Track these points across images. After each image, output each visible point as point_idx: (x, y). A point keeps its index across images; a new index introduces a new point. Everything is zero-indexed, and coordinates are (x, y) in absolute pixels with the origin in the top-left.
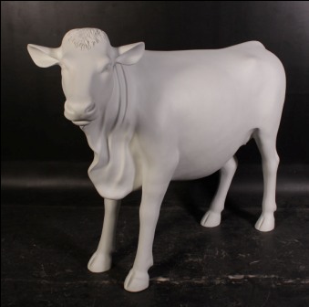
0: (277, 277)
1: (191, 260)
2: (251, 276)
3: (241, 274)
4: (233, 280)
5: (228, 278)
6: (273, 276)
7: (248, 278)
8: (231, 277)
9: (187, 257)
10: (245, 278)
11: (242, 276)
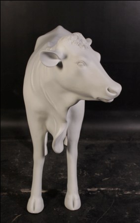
0: (120, 189)
1: (62, 177)
2: (102, 189)
3: (96, 188)
4: (90, 191)
5: (87, 190)
6: (117, 189)
7: (101, 190)
8: (89, 190)
9: (60, 175)
10: (98, 190)
11: (96, 189)
